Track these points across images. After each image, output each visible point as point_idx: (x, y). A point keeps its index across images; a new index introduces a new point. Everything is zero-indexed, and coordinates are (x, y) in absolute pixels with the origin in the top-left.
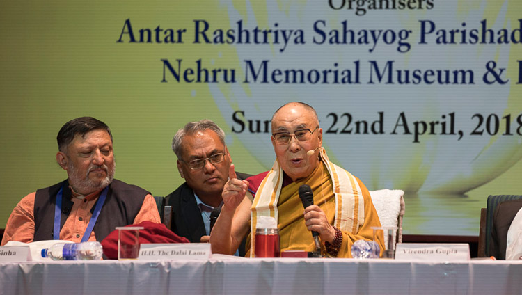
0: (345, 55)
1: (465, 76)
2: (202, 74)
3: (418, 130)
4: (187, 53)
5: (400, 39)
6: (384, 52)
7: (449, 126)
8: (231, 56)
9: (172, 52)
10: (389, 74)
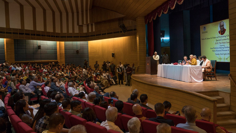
0: (221, 49)
1: (227, 50)
2: (214, 51)
3: (225, 54)
4: (213, 49)
5: (223, 48)
6: (223, 49)
7: (226, 54)
8: (215, 50)
9: (212, 49)
10: (223, 50)
